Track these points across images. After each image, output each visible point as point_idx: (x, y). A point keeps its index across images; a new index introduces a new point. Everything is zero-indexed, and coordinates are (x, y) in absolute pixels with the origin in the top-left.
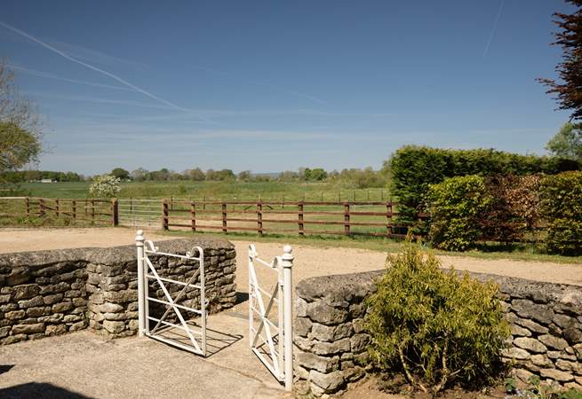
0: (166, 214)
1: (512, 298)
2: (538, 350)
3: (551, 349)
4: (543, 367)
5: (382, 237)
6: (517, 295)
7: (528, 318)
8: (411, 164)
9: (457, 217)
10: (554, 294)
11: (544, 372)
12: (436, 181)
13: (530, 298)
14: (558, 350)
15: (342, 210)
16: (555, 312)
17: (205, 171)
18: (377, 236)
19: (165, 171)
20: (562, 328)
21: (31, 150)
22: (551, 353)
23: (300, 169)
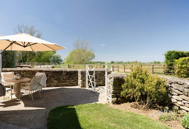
0: (113, 68)
1: (172, 83)
2: (179, 100)
3: (184, 100)
4: (181, 105)
5: (162, 74)
6: (173, 82)
7: (176, 89)
8: (170, 55)
9: (183, 68)
10: (185, 82)
11: (181, 107)
12: (178, 59)
13: (177, 83)
14: (186, 100)
15: (151, 67)
16: (185, 88)
17: (130, 62)
18: (160, 74)
19: (122, 62)
20: (187, 93)
21: (93, 56)
22: (183, 101)
23: (153, 61)
